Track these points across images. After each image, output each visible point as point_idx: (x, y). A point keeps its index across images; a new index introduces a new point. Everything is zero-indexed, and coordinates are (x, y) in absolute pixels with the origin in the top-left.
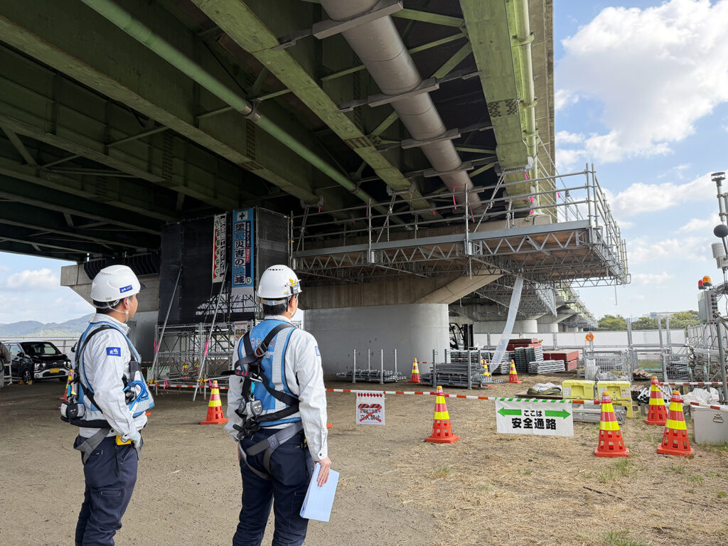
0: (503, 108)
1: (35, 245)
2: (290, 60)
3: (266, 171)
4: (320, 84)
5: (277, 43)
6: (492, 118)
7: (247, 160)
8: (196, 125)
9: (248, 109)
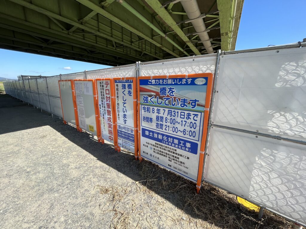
0: (224, 34)
1: (108, 63)
2: (178, 27)
3: (164, 48)
4: (182, 30)
5: (176, 24)
6: (221, 36)
7: (161, 46)
8: (152, 39)
9: (165, 36)
